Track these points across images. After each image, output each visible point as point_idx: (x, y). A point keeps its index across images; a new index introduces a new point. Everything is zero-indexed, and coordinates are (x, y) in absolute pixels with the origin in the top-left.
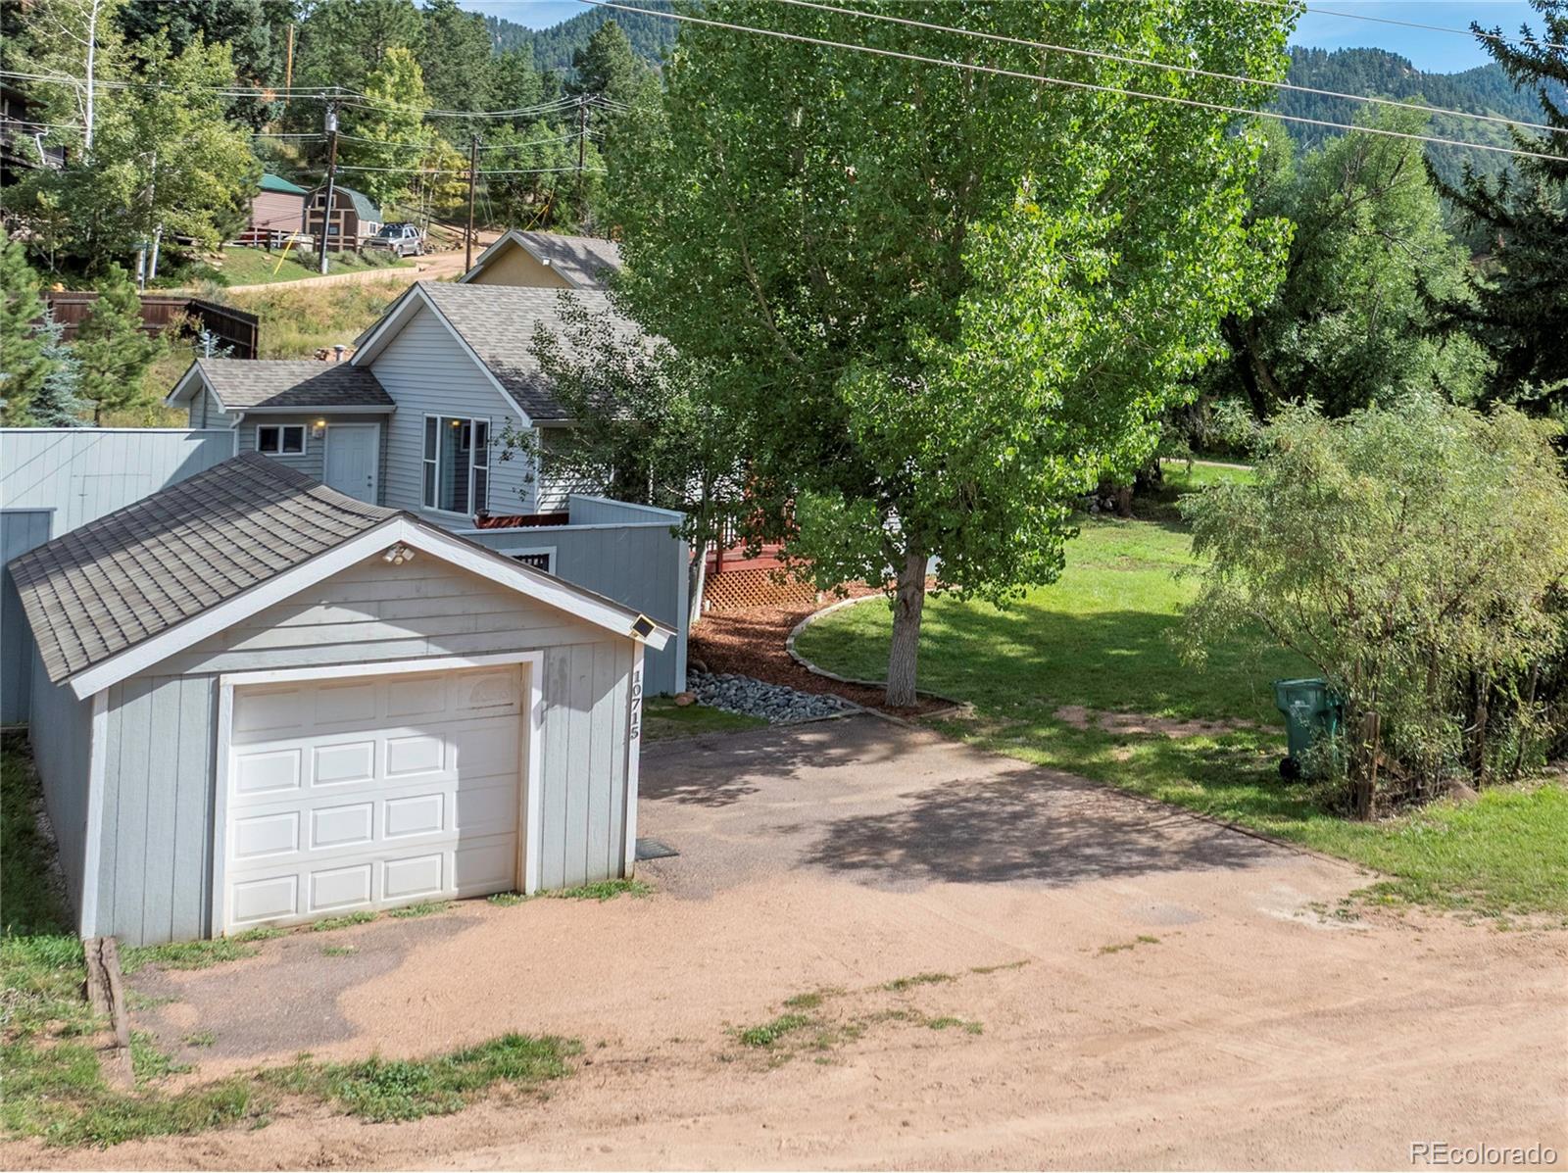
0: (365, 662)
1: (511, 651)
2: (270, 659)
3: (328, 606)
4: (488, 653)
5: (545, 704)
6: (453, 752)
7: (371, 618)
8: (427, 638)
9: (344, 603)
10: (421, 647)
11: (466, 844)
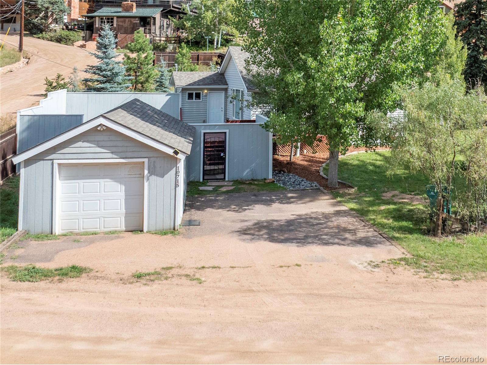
0: (94, 159)
1: (138, 158)
2: (67, 156)
3: (83, 142)
4: (131, 158)
5: (149, 175)
6: (123, 187)
7: (95, 146)
8: (112, 153)
9: (88, 141)
10: (110, 155)
11: (127, 215)
